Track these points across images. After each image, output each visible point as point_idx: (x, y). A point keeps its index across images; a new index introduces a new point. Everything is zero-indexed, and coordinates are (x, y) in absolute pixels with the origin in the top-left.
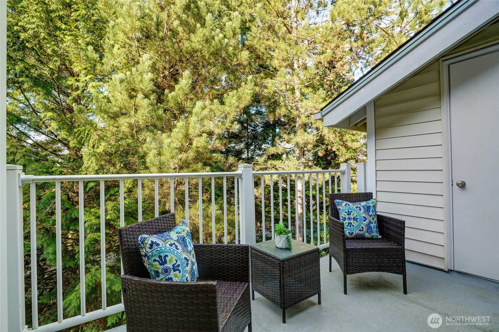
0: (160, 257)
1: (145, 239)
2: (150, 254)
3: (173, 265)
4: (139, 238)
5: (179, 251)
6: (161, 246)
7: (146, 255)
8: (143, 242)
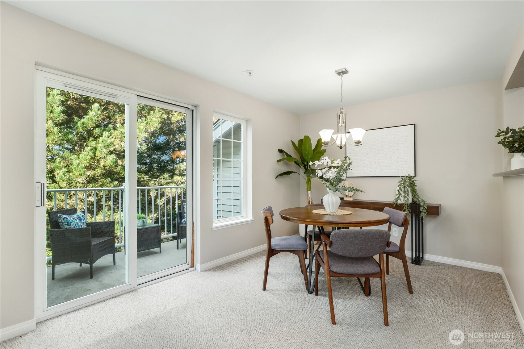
0: (68, 223)
1: (61, 216)
2: (63, 222)
3: (74, 226)
4: (58, 215)
5: (77, 222)
6: (68, 219)
7: (61, 222)
8: (60, 217)
